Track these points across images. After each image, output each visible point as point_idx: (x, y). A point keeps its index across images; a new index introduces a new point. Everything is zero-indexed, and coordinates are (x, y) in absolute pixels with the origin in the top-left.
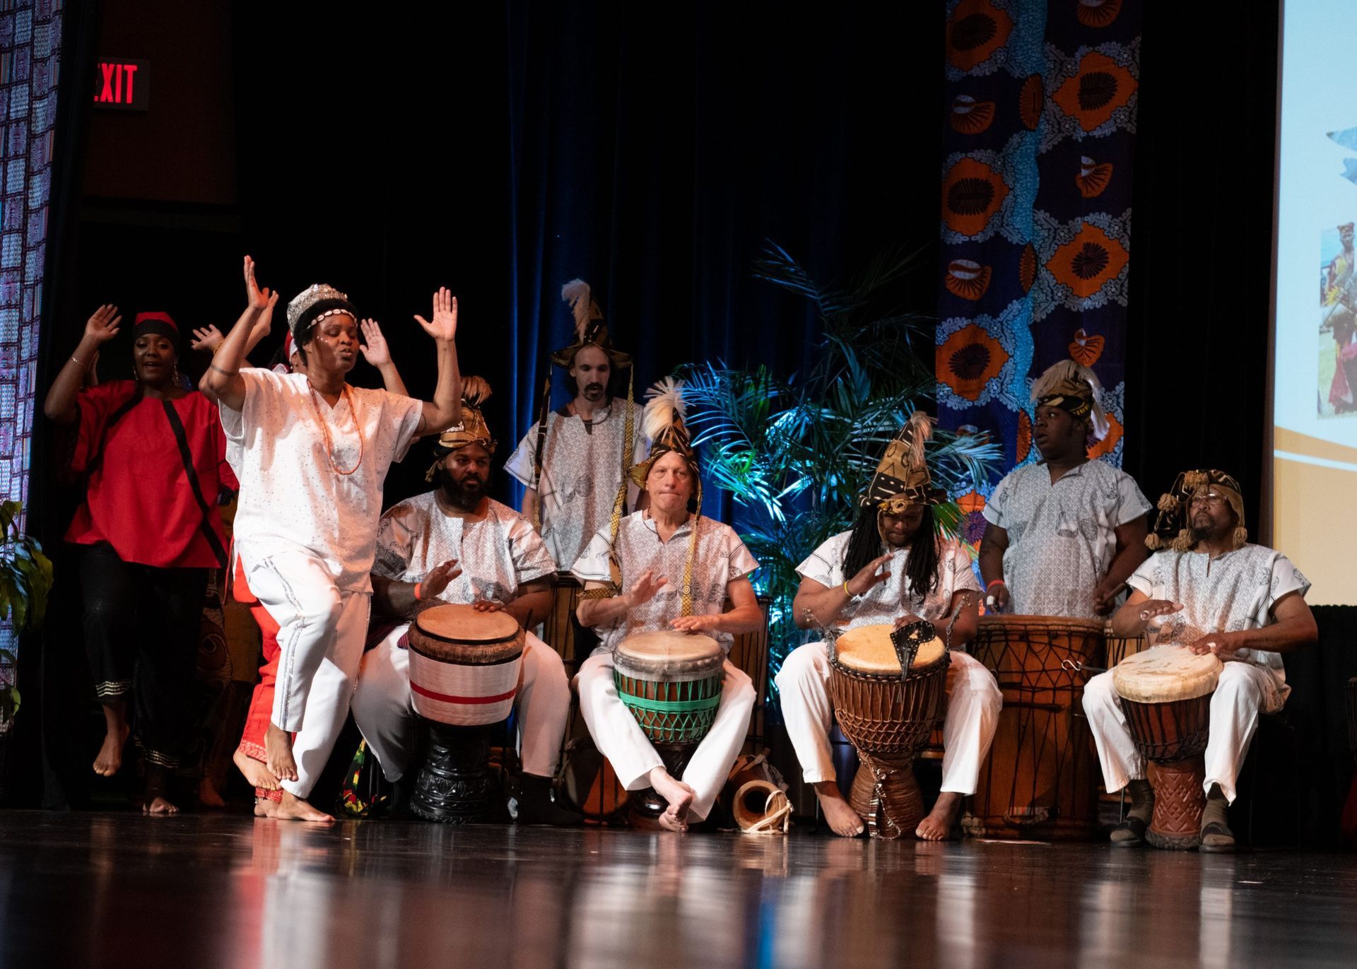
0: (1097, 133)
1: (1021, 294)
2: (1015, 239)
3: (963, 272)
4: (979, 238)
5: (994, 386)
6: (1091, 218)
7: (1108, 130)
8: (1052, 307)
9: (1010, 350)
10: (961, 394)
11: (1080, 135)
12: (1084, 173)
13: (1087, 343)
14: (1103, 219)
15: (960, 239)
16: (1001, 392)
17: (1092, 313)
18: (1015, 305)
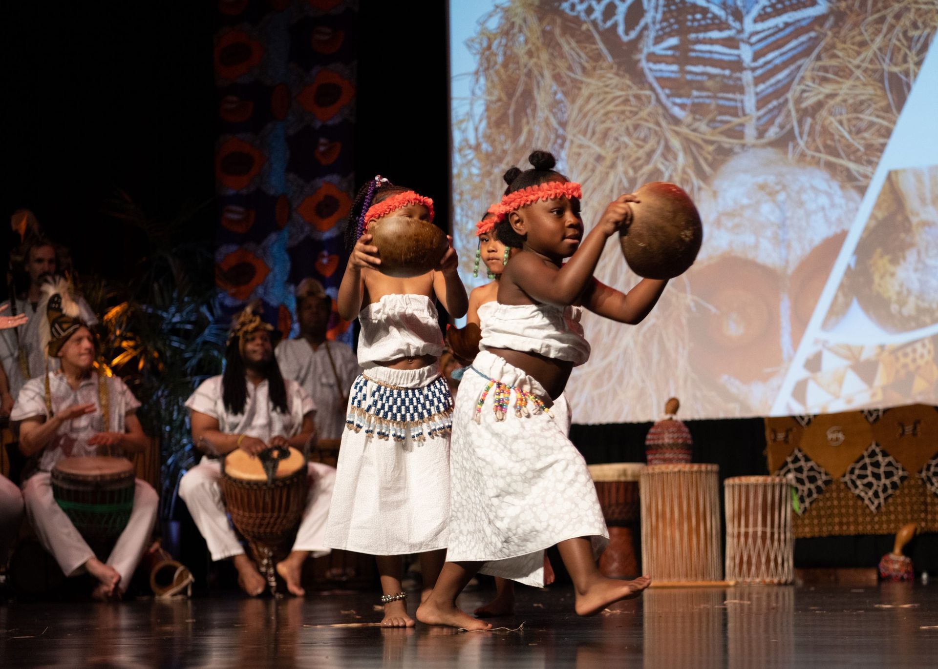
0: (330, 123)
1: (278, 229)
2: (272, 192)
3: (234, 214)
4: (245, 192)
5: (260, 291)
6: (328, 178)
7: (337, 120)
8: (302, 237)
9: (270, 264)
10: (234, 296)
11: (318, 124)
12: (322, 149)
13: (330, 261)
14: (335, 178)
15: (231, 192)
16: (265, 293)
17: (330, 241)
18: (273, 237)
